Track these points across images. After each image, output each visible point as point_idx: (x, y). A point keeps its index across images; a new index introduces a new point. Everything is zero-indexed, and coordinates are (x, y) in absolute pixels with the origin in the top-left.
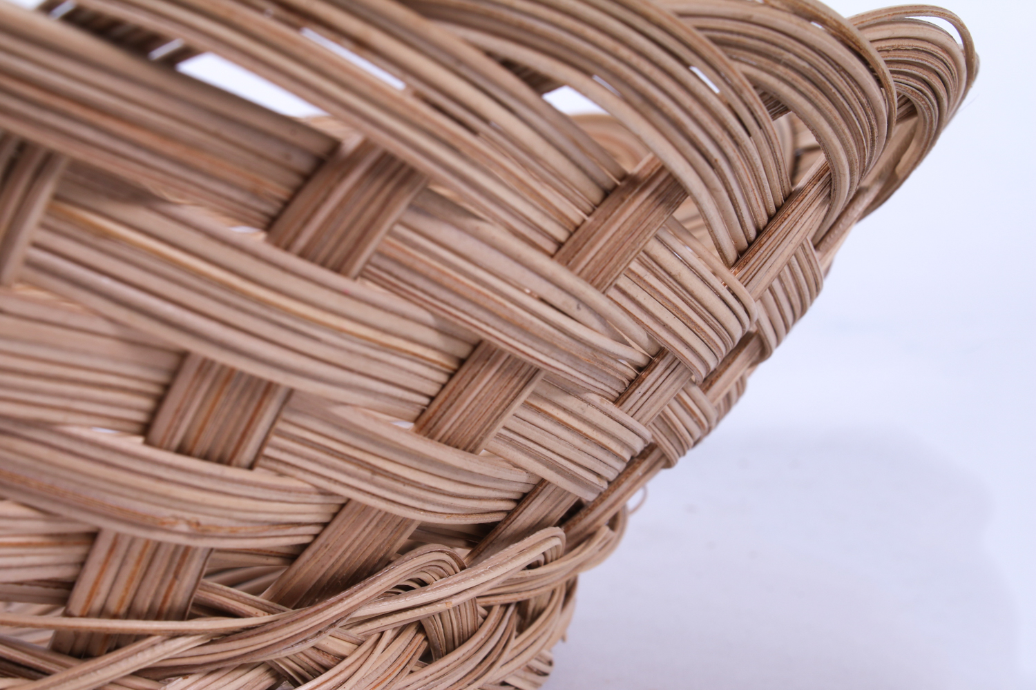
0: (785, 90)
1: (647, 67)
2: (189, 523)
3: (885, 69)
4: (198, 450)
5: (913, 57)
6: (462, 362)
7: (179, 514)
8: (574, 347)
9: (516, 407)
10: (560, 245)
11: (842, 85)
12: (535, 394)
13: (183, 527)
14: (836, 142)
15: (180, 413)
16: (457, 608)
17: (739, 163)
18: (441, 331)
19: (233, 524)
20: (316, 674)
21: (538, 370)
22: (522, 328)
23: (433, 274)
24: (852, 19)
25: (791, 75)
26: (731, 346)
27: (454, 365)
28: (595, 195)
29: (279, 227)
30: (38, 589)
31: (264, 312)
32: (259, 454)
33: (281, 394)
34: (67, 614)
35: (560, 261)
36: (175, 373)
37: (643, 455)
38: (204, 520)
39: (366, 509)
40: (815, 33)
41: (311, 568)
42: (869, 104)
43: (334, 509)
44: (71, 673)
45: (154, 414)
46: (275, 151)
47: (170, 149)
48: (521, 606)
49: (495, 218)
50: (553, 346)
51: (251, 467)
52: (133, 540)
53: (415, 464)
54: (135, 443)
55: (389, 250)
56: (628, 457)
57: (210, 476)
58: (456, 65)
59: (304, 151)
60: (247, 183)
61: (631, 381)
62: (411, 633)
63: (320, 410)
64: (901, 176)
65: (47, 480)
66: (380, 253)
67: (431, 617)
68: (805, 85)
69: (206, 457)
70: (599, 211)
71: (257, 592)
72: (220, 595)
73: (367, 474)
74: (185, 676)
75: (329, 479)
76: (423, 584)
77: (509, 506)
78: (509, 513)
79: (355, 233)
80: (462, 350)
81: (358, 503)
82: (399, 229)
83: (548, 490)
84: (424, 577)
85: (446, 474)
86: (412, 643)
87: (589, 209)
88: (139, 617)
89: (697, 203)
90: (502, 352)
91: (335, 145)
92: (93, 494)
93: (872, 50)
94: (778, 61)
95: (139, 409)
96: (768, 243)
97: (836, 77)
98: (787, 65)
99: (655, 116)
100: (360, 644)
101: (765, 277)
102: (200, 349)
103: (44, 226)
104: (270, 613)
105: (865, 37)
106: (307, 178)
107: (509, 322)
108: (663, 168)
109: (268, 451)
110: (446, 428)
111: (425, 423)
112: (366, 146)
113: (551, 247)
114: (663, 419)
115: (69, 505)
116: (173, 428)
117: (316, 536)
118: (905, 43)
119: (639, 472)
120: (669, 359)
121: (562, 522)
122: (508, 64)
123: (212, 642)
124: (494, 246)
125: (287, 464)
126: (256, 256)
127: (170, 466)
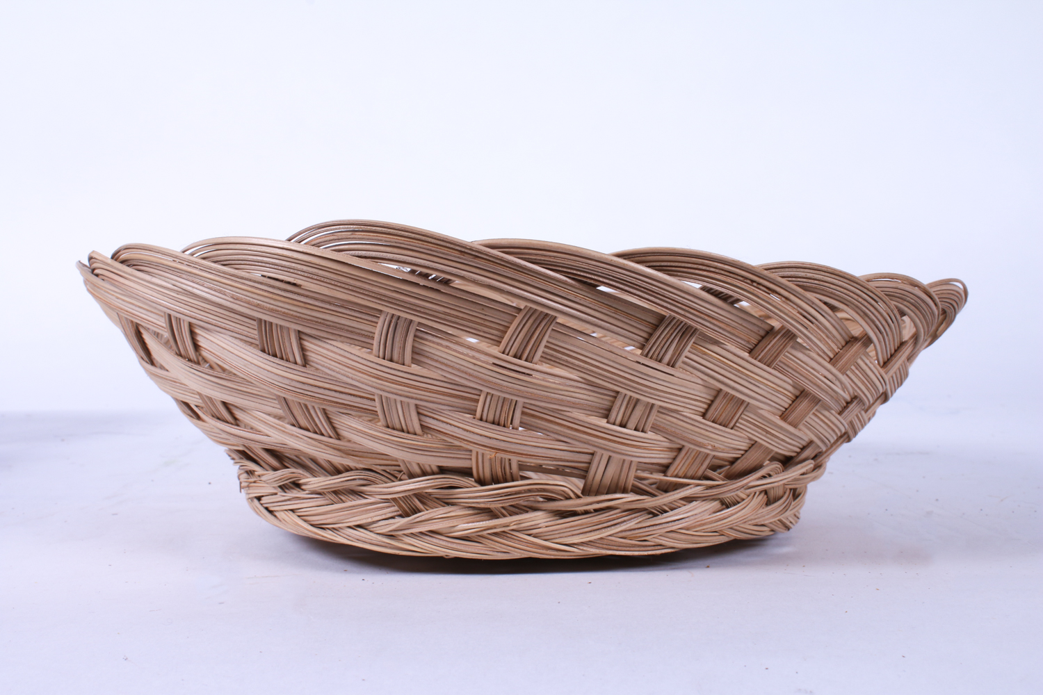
0: (906, 309)
1: (866, 304)
2: (712, 446)
3: (938, 300)
4: (719, 422)
5: (947, 296)
6: (797, 397)
7: (710, 442)
8: (833, 394)
9: (810, 415)
10: (831, 359)
11: (924, 307)
12: (817, 410)
13: (710, 447)
14: (920, 325)
15: (716, 410)
16: (778, 486)
17: (889, 333)
18: (793, 387)
19: (723, 447)
20: (735, 504)
21: (820, 400)
22: (819, 386)
23: (794, 368)
24: (928, 285)
25: (908, 304)
26: (879, 395)
27: (794, 398)
28: (843, 343)
29: (754, 352)
30: (657, 467)
31: (747, 378)
32: (735, 425)
33: (745, 405)
34: (665, 476)
35: (831, 364)
36: (716, 397)
37: (841, 437)
38: (716, 445)
39: (761, 445)
40: (916, 291)
41: (739, 466)
42: (933, 313)
43: (750, 445)
44: (662, 497)
45: (707, 410)
46: (755, 329)
47: (728, 329)
48: (795, 490)
49: (815, 350)
50: (827, 393)
51: (732, 429)
52: (693, 450)
53: (779, 431)
54: (700, 419)
55: (783, 360)
56: (839, 434)
57: (721, 430)
58: (812, 304)
59: (763, 329)
60: (746, 339)
61: (845, 407)
62: (763, 494)
63: (755, 411)
64: (938, 335)
65: (673, 430)
66: (780, 361)
67: (770, 488)
68: (912, 308)
69: (720, 425)
70: (844, 348)
71: (720, 474)
72: (710, 473)
73: (764, 433)
74: (696, 501)
75: (753, 434)
76: (770, 476)
77: (798, 450)
78: (798, 454)
79: (775, 355)
80: (797, 393)
81: (759, 443)
82: (787, 354)
83: (813, 445)
84: (771, 473)
85: (788, 435)
86: (763, 498)
87: (841, 347)
88: (686, 478)
89: (875, 346)
90: (811, 394)
91: (773, 328)
92: (686, 435)
93: (934, 294)
94: (905, 300)
95: (703, 408)
96: (894, 360)
97: (922, 305)
98: (908, 302)
99: (867, 319)
100: (748, 496)
101: (892, 372)
102: (725, 389)
103: (689, 351)
104: (723, 481)
105: (932, 291)
106: (763, 337)
107: (815, 384)
108: (866, 334)
109: (738, 424)
110: (790, 419)
111: (784, 416)
112: (783, 328)
113: (828, 360)
114: (851, 423)
115: (678, 438)
116: (713, 414)
117: (742, 455)
118: (945, 292)
119: (839, 443)
120: (858, 399)
121: (813, 459)
122: (825, 303)
123: (707, 489)
124: (813, 359)
125: (741, 428)
126: (747, 361)
127: (711, 427)
